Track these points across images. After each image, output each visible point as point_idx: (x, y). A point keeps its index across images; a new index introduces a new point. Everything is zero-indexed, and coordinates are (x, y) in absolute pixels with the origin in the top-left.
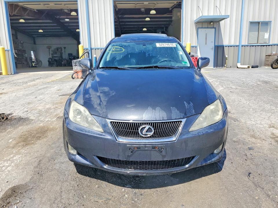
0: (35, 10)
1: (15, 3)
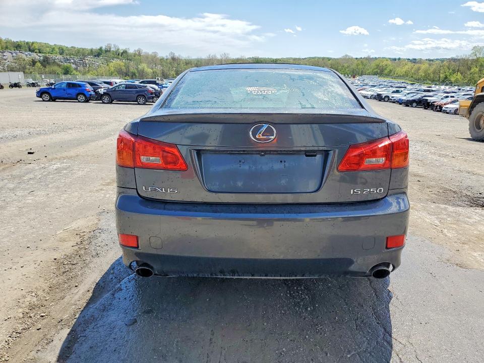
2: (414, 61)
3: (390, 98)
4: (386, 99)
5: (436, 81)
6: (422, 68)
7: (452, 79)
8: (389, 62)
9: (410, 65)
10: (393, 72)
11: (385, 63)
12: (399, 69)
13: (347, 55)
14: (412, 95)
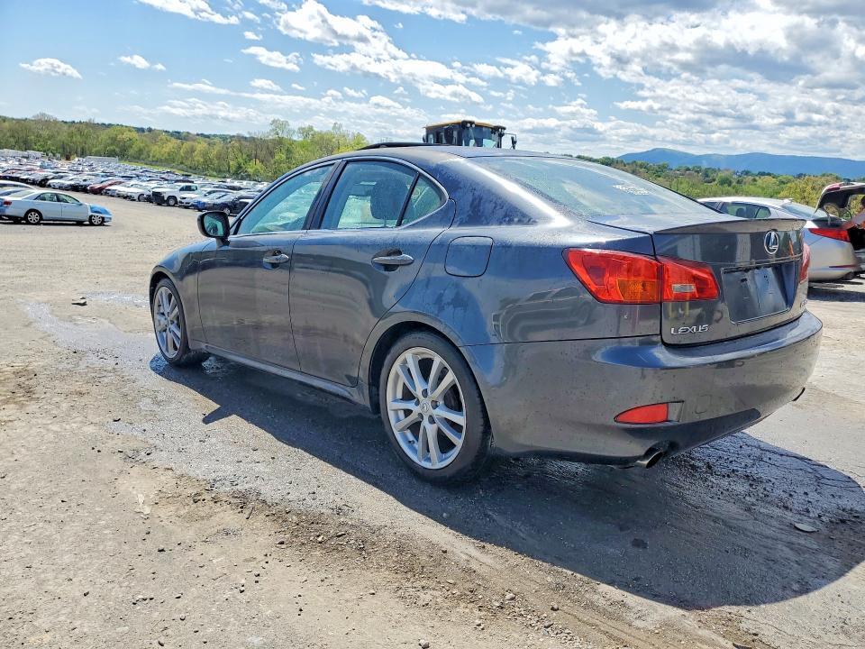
2: (177, 135)
3: (179, 199)
4: (172, 202)
5: (224, 172)
6: (198, 149)
7: (249, 170)
8: (135, 135)
9: (174, 143)
10: (145, 153)
11: (127, 135)
12: (156, 147)
13: (44, 115)
14: (217, 195)
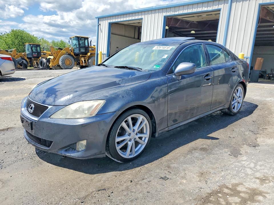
0: (195, 22)
1: (174, 17)
